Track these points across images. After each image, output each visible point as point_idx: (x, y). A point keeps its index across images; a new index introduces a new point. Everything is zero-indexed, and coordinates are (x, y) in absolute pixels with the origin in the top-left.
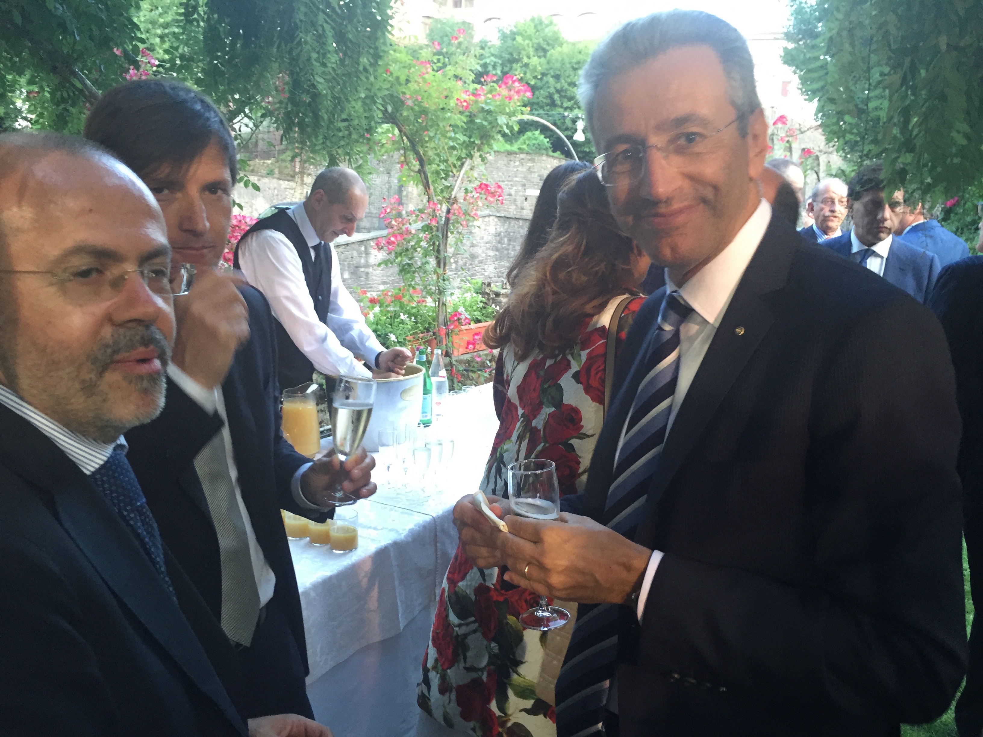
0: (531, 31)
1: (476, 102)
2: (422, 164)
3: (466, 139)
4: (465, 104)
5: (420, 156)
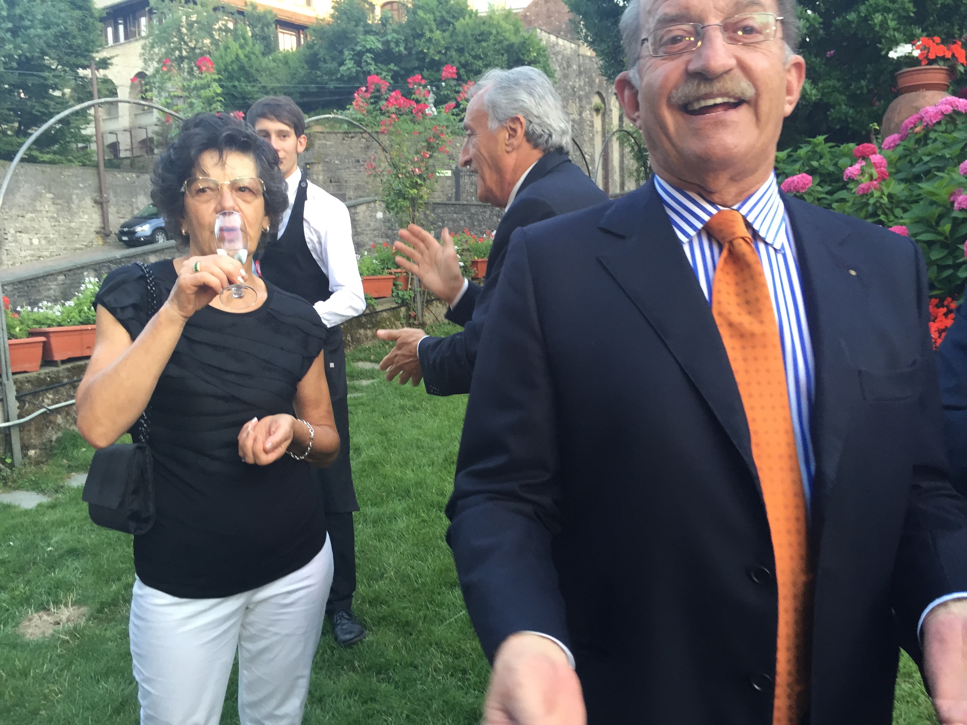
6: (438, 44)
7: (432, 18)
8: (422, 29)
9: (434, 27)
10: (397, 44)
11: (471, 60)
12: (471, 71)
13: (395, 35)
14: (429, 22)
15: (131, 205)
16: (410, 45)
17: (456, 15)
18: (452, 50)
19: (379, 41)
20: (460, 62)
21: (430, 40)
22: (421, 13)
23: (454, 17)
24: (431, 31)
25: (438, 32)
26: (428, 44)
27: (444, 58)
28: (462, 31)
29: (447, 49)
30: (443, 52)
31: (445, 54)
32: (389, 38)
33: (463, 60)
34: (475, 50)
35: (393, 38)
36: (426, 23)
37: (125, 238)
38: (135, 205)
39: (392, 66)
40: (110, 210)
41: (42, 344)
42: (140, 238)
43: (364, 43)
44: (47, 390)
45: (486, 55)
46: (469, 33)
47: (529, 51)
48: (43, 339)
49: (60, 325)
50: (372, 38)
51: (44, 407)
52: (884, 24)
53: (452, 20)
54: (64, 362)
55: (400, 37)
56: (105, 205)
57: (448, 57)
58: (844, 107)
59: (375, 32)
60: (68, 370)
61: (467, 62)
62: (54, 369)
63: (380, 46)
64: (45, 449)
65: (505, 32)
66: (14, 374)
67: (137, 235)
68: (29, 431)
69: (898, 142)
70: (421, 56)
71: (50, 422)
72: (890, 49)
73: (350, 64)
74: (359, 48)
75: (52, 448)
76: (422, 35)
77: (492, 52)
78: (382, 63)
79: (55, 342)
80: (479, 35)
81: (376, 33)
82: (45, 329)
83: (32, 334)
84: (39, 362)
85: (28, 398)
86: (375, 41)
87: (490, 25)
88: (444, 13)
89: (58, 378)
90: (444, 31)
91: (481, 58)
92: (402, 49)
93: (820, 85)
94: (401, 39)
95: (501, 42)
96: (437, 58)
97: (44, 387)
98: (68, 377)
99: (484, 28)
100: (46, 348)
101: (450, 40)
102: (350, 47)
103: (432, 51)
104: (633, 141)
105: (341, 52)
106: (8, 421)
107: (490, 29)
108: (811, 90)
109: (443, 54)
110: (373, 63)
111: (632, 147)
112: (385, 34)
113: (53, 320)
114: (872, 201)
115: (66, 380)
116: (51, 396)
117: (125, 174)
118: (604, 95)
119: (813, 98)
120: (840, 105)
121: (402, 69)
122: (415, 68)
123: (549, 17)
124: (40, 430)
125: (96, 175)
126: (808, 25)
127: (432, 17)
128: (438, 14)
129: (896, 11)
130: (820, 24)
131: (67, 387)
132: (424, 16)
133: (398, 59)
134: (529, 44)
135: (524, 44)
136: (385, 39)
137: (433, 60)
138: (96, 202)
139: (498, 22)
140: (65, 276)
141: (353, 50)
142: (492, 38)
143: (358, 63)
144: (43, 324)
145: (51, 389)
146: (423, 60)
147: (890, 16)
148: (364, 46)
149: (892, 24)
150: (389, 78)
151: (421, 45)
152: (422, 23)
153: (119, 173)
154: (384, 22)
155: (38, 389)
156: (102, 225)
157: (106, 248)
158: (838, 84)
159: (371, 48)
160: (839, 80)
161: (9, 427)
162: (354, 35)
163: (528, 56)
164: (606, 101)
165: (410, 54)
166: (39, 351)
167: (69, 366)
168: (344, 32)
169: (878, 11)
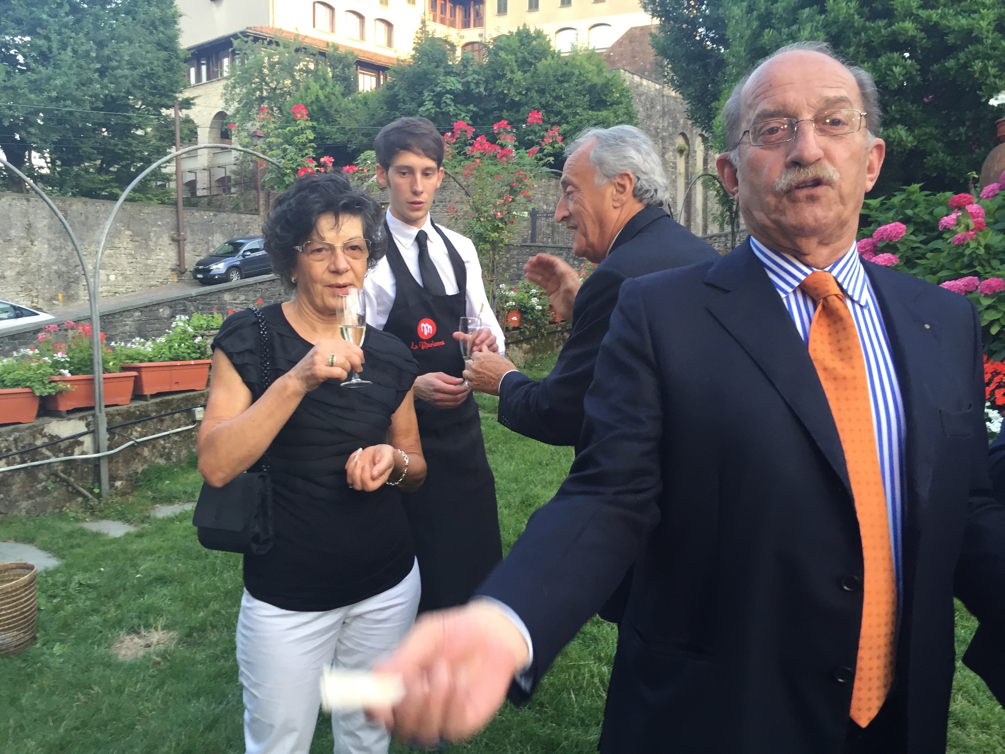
0: (516, 44)
6: (519, 85)
7: (514, 59)
8: (503, 69)
9: (516, 68)
10: (477, 84)
11: (551, 101)
12: (552, 112)
13: (475, 76)
14: (510, 63)
15: (207, 243)
16: (490, 86)
17: (538, 56)
18: (533, 91)
19: (459, 82)
20: (540, 103)
21: (511, 81)
22: (502, 54)
23: (536, 58)
24: (512, 72)
25: (520, 73)
26: (508, 85)
27: (524, 99)
28: (544, 72)
29: (528, 90)
30: (524, 92)
31: (526, 94)
32: (470, 78)
33: (543, 101)
34: (557, 91)
35: (474, 79)
36: (508, 65)
37: (200, 276)
38: (210, 243)
39: (471, 107)
40: (186, 248)
41: (133, 379)
42: (215, 275)
43: (444, 84)
44: (135, 423)
45: (567, 96)
46: (551, 73)
47: (612, 92)
48: (134, 373)
49: (150, 360)
50: (452, 79)
51: (133, 440)
52: (984, 71)
53: (533, 61)
54: (153, 396)
55: (480, 77)
56: (181, 242)
57: (528, 98)
58: (941, 155)
59: (455, 73)
60: (157, 404)
61: (547, 103)
62: (144, 403)
63: (460, 87)
64: (132, 480)
65: (588, 73)
66: (106, 406)
67: (212, 273)
68: (117, 462)
69: (997, 192)
70: (502, 97)
71: (138, 454)
72: (991, 97)
73: (429, 105)
74: (438, 89)
75: (137, 480)
76: (504, 76)
77: (573, 93)
78: (461, 103)
79: (146, 377)
80: (561, 76)
81: (457, 75)
82: (137, 364)
83: (124, 369)
84: (129, 396)
85: (118, 430)
86: (455, 82)
87: (573, 66)
88: (526, 53)
89: (146, 412)
90: (525, 72)
91: (563, 99)
92: (482, 90)
93: (916, 132)
94: (481, 80)
95: (583, 83)
96: (517, 99)
97: (134, 421)
98: (156, 411)
99: (567, 69)
100: (138, 381)
101: (531, 81)
102: (430, 88)
103: (512, 92)
104: (718, 185)
105: (421, 93)
106: (98, 452)
107: (573, 70)
108: (907, 137)
109: (523, 95)
110: (453, 104)
111: (718, 191)
112: (465, 75)
113: (145, 356)
114: (968, 252)
115: (154, 414)
116: (139, 429)
117: (202, 212)
118: (688, 136)
119: (909, 145)
120: (938, 153)
121: (481, 109)
122: (495, 109)
123: (634, 57)
124: (127, 462)
125: (174, 213)
126: (904, 72)
127: (513, 57)
128: (520, 55)
129: (997, 57)
130: (917, 71)
131: (155, 420)
132: (506, 57)
133: (478, 99)
134: (612, 85)
135: (606, 85)
136: (465, 80)
137: (513, 100)
138: (173, 240)
139: (581, 63)
140: (141, 312)
141: (433, 91)
142: (574, 79)
143: (438, 104)
144: (135, 359)
145: (140, 422)
146: (503, 100)
147: (991, 63)
148: (444, 88)
149: (992, 71)
150: (468, 118)
151: (501, 85)
152: (503, 65)
153: (197, 210)
154: (465, 63)
155: (128, 422)
156: (178, 263)
157: (180, 285)
158: (935, 132)
159: (451, 89)
160: (936, 127)
161: (99, 458)
162: (434, 76)
163: (610, 97)
164: (690, 142)
165: (490, 95)
166: (130, 385)
167: (158, 400)
168: (425, 73)
169: (978, 58)
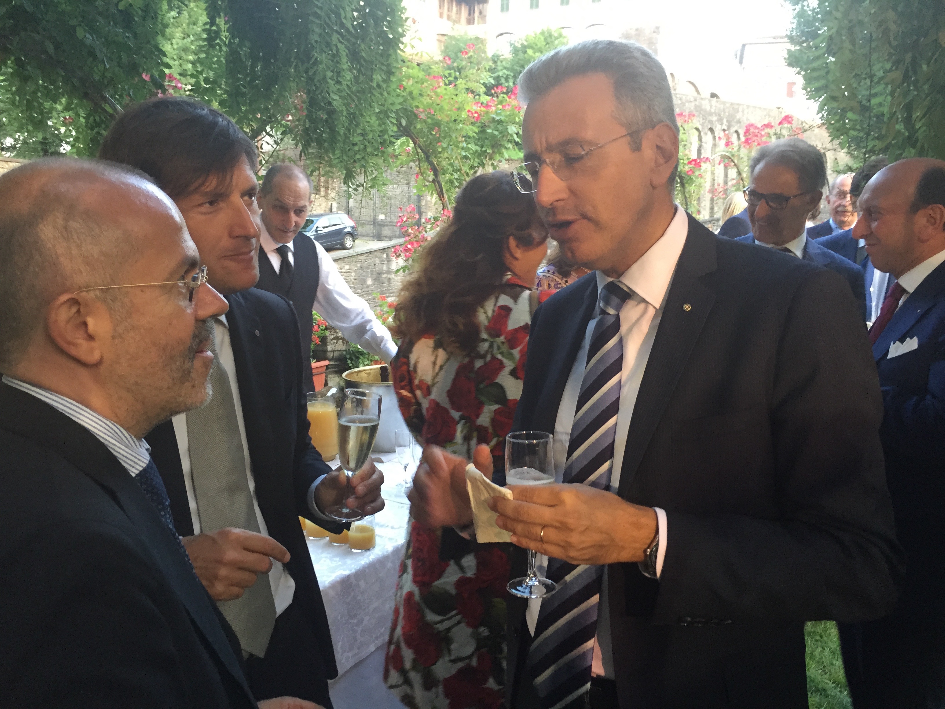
0: (541, 43)
1: (487, 113)
2: (436, 174)
3: (478, 148)
4: (476, 115)
5: (434, 166)
